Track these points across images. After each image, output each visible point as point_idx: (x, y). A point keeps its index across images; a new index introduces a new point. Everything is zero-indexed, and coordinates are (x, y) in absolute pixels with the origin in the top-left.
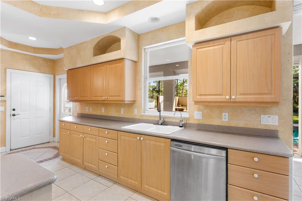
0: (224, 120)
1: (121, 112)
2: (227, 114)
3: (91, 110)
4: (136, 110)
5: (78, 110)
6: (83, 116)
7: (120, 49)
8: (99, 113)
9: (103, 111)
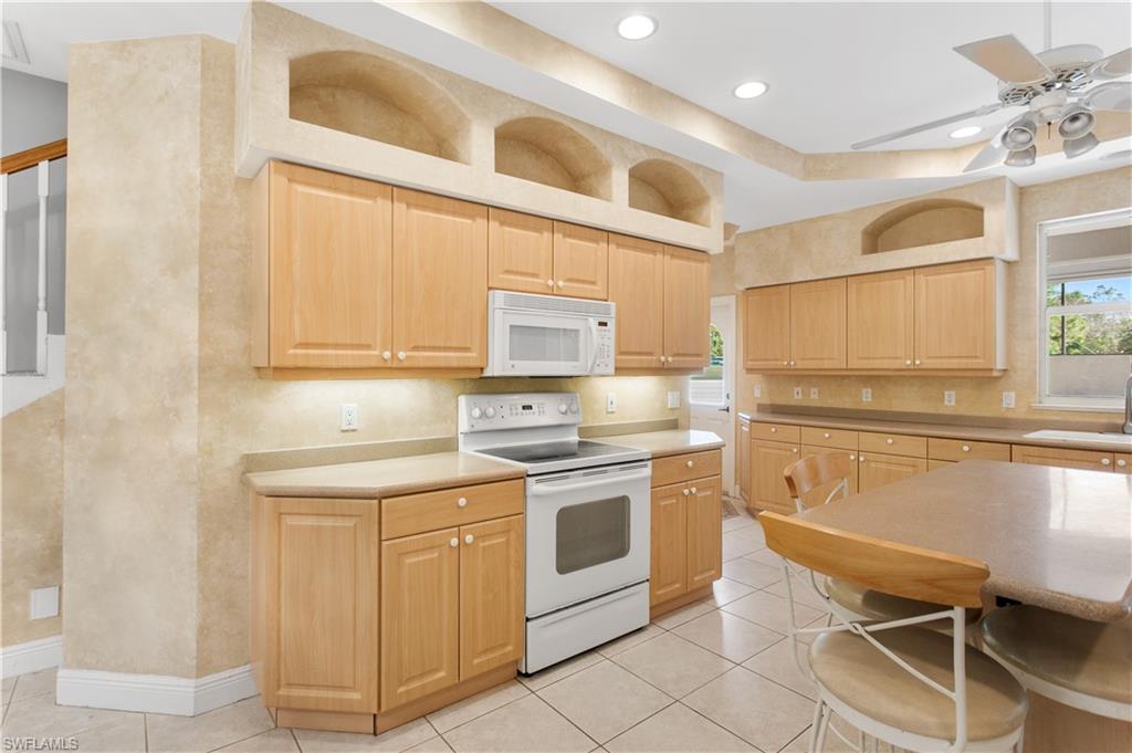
1: (943, 401)
3: (814, 397)
4: (1013, 394)
5: (757, 393)
7: (981, 234)
8: (846, 403)
9: (866, 398)
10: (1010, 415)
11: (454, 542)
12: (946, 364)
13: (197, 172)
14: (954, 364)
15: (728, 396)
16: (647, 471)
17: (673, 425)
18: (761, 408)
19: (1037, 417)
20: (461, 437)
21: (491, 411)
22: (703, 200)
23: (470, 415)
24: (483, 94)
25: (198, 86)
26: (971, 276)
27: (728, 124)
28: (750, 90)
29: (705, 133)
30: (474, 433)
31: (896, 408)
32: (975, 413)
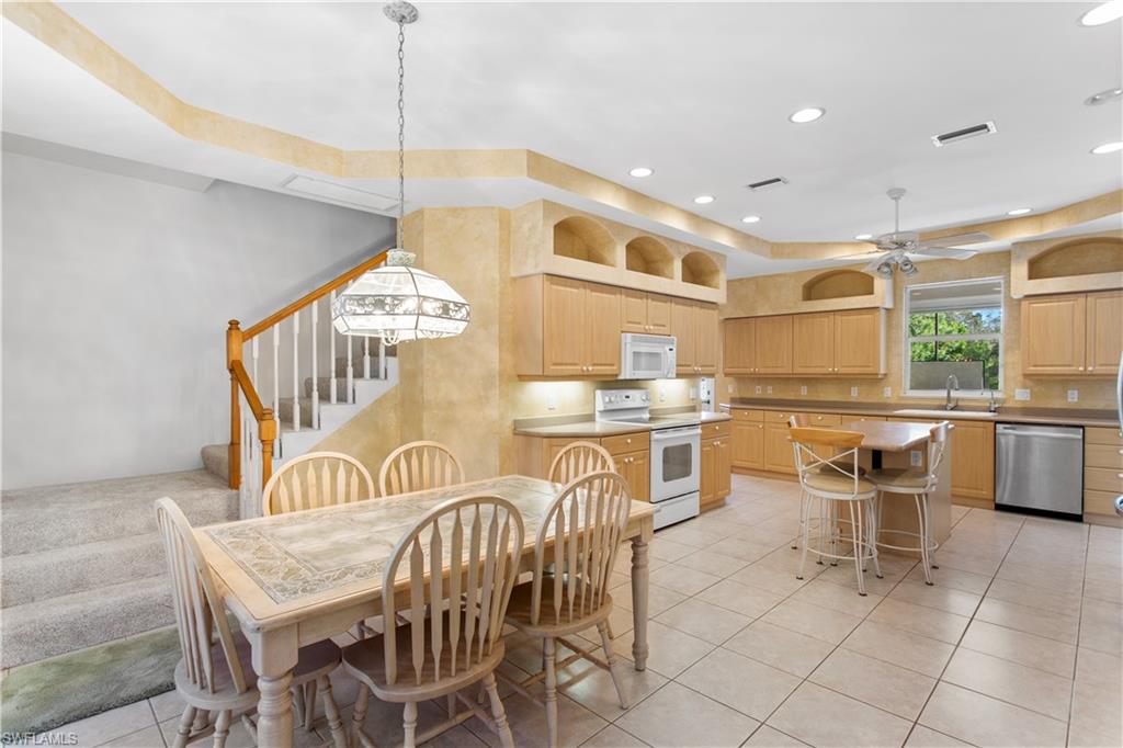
0: (1070, 400)
1: (850, 394)
2: (1076, 392)
3: (770, 392)
4: (889, 389)
5: (730, 390)
6: (742, 402)
7: (872, 293)
8: (791, 396)
9: (804, 393)
10: (889, 401)
11: (626, 460)
12: (850, 370)
13: (497, 276)
14: (857, 370)
15: (709, 393)
16: (699, 431)
17: (693, 409)
18: (733, 400)
19: (903, 402)
20: (597, 414)
21: (613, 399)
22: (715, 272)
23: (603, 399)
24: (621, 228)
25: (498, 234)
26: (866, 317)
27: (734, 232)
28: (751, 220)
29: (723, 239)
30: (606, 412)
31: (822, 399)
32: (870, 401)
